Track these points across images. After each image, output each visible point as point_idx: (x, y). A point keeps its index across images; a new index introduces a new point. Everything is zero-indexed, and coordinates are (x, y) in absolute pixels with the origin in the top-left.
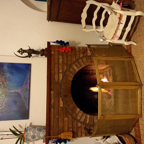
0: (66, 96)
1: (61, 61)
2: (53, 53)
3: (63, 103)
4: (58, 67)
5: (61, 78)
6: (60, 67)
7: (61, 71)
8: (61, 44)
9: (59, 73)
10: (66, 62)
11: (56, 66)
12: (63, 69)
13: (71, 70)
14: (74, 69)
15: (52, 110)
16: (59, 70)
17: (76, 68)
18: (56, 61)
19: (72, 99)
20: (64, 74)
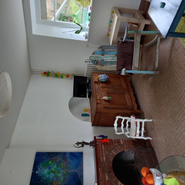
0: (109, 172)
1: (103, 148)
2: (98, 143)
3: (108, 177)
5: (105, 159)
6: (103, 152)
8: (103, 138)
9: (103, 156)
10: (107, 149)
11: (101, 151)
12: (105, 153)
13: (111, 154)
14: (112, 153)
15: (101, 182)
16: (102, 154)
17: (114, 152)
18: (100, 148)
19: (115, 175)
20: (106, 156)
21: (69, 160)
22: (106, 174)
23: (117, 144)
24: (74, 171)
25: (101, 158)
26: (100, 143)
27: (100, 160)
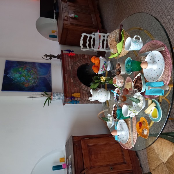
0: (74, 77)
1: (69, 60)
2: (64, 56)
3: (73, 81)
4: (68, 63)
5: (70, 68)
6: (70, 63)
7: (70, 65)
8: (69, 52)
9: (69, 66)
10: (72, 61)
11: (67, 62)
12: (71, 64)
13: (76, 65)
14: (78, 64)
15: (67, 84)
16: (69, 64)
17: (79, 64)
18: (67, 60)
19: (78, 79)
20: (72, 66)
21: (38, 68)
22: (71, 78)
23: (82, 58)
24: (44, 76)
25: (68, 68)
26: (67, 56)
27: (66, 68)
